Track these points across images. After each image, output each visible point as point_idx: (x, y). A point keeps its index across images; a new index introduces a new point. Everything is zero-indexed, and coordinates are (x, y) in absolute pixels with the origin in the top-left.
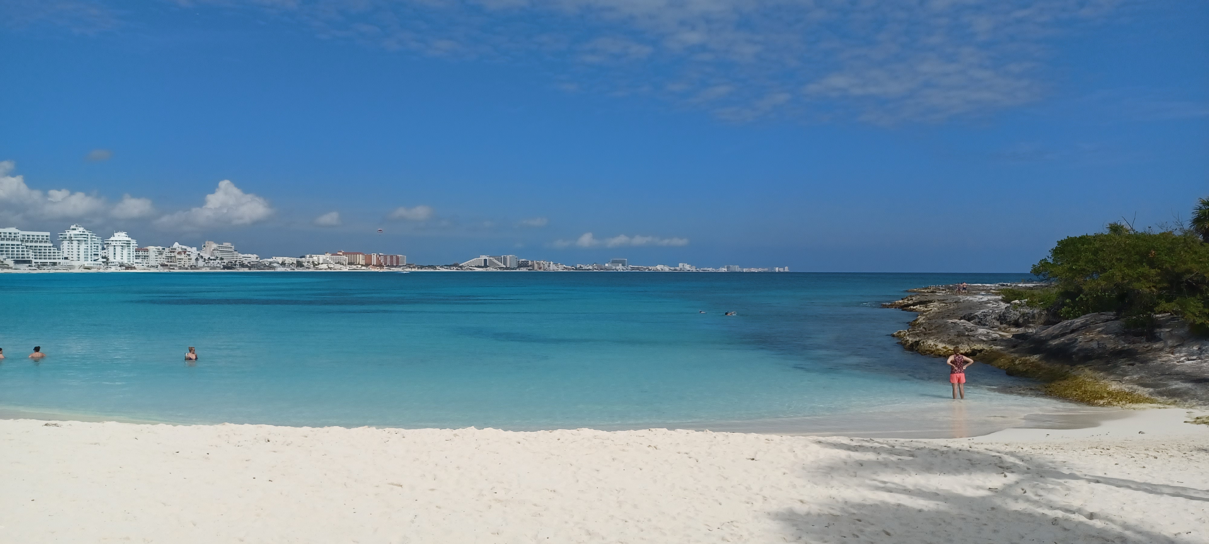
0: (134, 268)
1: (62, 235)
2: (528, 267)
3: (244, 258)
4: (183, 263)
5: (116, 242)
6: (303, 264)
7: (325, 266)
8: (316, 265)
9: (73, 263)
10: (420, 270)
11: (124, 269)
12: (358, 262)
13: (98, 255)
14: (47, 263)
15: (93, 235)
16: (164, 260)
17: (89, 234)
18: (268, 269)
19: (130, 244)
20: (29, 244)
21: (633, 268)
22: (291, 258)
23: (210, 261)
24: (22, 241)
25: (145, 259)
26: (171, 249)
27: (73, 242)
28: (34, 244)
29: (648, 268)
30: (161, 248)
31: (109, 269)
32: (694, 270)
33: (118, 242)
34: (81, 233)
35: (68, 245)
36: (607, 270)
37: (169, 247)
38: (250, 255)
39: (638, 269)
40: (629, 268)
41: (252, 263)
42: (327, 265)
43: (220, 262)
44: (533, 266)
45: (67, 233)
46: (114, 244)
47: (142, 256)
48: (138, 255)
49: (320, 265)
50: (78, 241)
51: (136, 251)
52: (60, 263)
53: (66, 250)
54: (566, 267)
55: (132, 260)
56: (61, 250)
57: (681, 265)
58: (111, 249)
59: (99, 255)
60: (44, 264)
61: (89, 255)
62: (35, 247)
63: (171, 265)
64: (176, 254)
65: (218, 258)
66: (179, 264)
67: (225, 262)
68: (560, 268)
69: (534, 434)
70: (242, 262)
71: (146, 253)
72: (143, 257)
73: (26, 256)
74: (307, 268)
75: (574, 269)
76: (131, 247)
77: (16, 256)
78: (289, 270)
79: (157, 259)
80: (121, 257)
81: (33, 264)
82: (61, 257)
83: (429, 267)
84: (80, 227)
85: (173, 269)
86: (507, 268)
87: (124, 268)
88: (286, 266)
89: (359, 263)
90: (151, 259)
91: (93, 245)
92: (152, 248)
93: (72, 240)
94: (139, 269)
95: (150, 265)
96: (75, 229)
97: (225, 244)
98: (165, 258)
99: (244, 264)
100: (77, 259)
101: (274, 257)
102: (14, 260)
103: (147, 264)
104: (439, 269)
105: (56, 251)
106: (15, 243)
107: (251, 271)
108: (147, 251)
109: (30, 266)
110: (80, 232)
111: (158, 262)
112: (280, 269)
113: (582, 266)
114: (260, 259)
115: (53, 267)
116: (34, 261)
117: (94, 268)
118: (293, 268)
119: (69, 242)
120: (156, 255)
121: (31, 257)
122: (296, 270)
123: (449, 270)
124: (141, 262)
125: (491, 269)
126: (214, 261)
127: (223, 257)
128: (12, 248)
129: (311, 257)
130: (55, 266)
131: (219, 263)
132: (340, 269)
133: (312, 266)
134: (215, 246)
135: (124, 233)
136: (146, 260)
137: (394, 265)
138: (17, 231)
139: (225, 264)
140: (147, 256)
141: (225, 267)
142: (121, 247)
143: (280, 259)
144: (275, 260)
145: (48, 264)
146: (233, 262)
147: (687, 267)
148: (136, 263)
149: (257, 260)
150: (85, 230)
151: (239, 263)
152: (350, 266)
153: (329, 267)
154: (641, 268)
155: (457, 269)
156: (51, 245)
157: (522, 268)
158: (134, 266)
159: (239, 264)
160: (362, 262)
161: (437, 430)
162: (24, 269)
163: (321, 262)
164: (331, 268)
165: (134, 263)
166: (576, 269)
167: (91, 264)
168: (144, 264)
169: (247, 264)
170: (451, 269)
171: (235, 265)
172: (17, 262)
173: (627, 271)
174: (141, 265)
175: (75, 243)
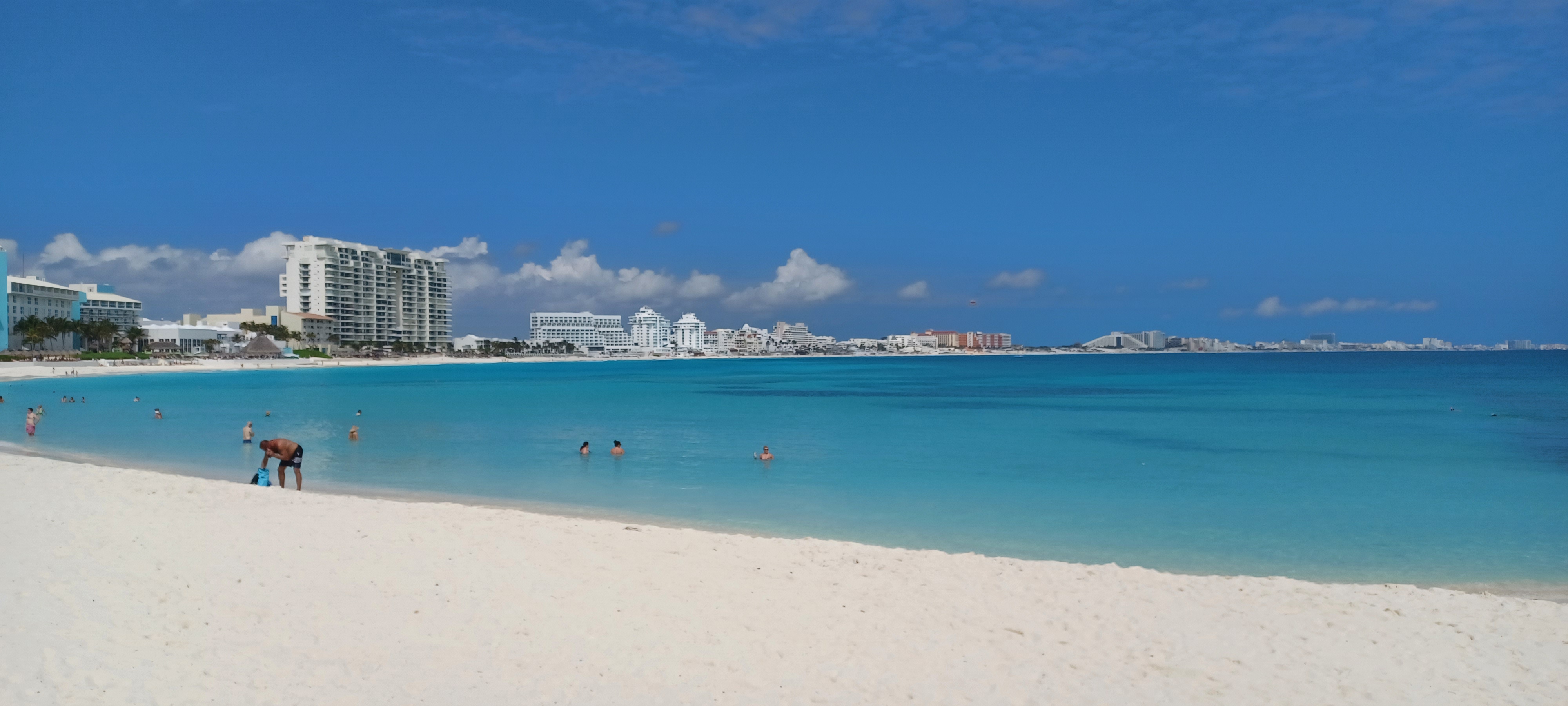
0: (703, 354)
1: (632, 318)
2: (1181, 346)
3: (819, 342)
4: (753, 347)
5: (685, 325)
6: (885, 347)
7: (910, 349)
8: (901, 348)
9: (643, 350)
10: (1029, 353)
11: (692, 356)
12: (950, 344)
13: (666, 340)
14: (618, 349)
15: (661, 318)
16: (734, 344)
17: (658, 317)
18: (845, 354)
19: (698, 327)
20: (601, 329)
21: (1345, 347)
22: (871, 340)
23: (782, 345)
24: (595, 326)
25: (713, 343)
26: (741, 332)
27: (643, 326)
28: (606, 329)
29: (1370, 346)
30: (730, 330)
31: (678, 355)
32: (1448, 347)
33: (686, 325)
34: (650, 316)
35: (638, 329)
36: (1303, 349)
37: (739, 330)
38: (825, 338)
39: (1353, 347)
40: (1340, 346)
41: (827, 347)
42: (913, 347)
43: (793, 346)
44: (1187, 345)
45: (636, 316)
46: (683, 328)
47: (711, 340)
48: (706, 339)
49: (905, 348)
50: (648, 324)
51: (705, 335)
52: (630, 349)
53: (636, 335)
54: (1238, 345)
55: (700, 345)
56: (632, 334)
57: (1426, 341)
58: (680, 332)
59: (668, 340)
60: (616, 351)
61: (658, 340)
62: (608, 332)
63: (740, 351)
64: (746, 337)
65: (790, 341)
66: (749, 349)
67: (797, 346)
68: (1229, 348)
69: (1202, 579)
70: (817, 345)
71: (715, 337)
72: (712, 342)
73: (599, 342)
74: (890, 352)
75: (1251, 348)
76: (700, 331)
77: (589, 343)
78: (869, 354)
79: (726, 344)
80: (690, 342)
81: (606, 351)
82: (631, 343)
83: (1042, 348)
84: (649, 309)
85: (743, 355)
86: (1149, 349)
87: (693, 354)
88: (866, 350)
89: (952, 345)
90: (720, 344)
91: (662, 329)
92: (720, 331)
93: (642, 324)
94: (709, 355)
95: (719, 350)
96: (644, 312)
97: (799, 325)
98: (734, 342)
99: (819, 348)
100: (647, 345)
101: (852, 340)
102: (588, 347)
103: (716, 350)
104: (1054, 352)
105: (627, 336)
106: (589, 328)
107: (827, 356)
108: (716, 334)
109: (602, 353)
110: (649, 314)
111: (728, 347)
112: (859, 354)
113: (1263, 344)
114: (837, 342)
115: (624, 354)
116: (606, 347)
117: (663, 355)
118: (874, 352)
119: (638, 326)
120: (725, 339)
121: (603, 343)
122: (877, 355)
123: (1068, 353)
124: (710, 347)
125: (1126, 351)
126: (786, 345)
127: (796, 340)
128: (587, 334)
129: (894, 338)
130: (626, 353)
131: (791, 347)
132: (929, 353)
133: (896, 349)
134: (786, 327)
135: (692, 314)
136: (715, 345)
137: (995, 346)
138: (590, 315)
139: (798, 348)
140: (716, 341)
141: (798, 352)
142: (689, 331)
143: (858, 342)
144: (853, 342)
145: (620, 350)
146: (807, 346)
147: (1438, 344)
148: (704, 348)
149: (833, 343)
150: (654, 313)
151: (813, 346)
152: (941, 349)
153: (915, 351)
154: (1359, 346)
155: (1080, 351)
156: (622, 330)
157: (1172, 349)
158: (702, 352)
159: (813, 348)
160: (955, 343)
161: (1065, 565)
162: (597, 357)
163: (906, 344)
164: (918, 352)
165: (703, 349)
166: (1255, 348)
167: (660, 350)
168: (713, 350)
169: (821, 347)
170: (1071, 351)
171: (809, 349)
172: (591, 349)
173: (1335, 350)
174: (710, 350)
175: (645, 327)
